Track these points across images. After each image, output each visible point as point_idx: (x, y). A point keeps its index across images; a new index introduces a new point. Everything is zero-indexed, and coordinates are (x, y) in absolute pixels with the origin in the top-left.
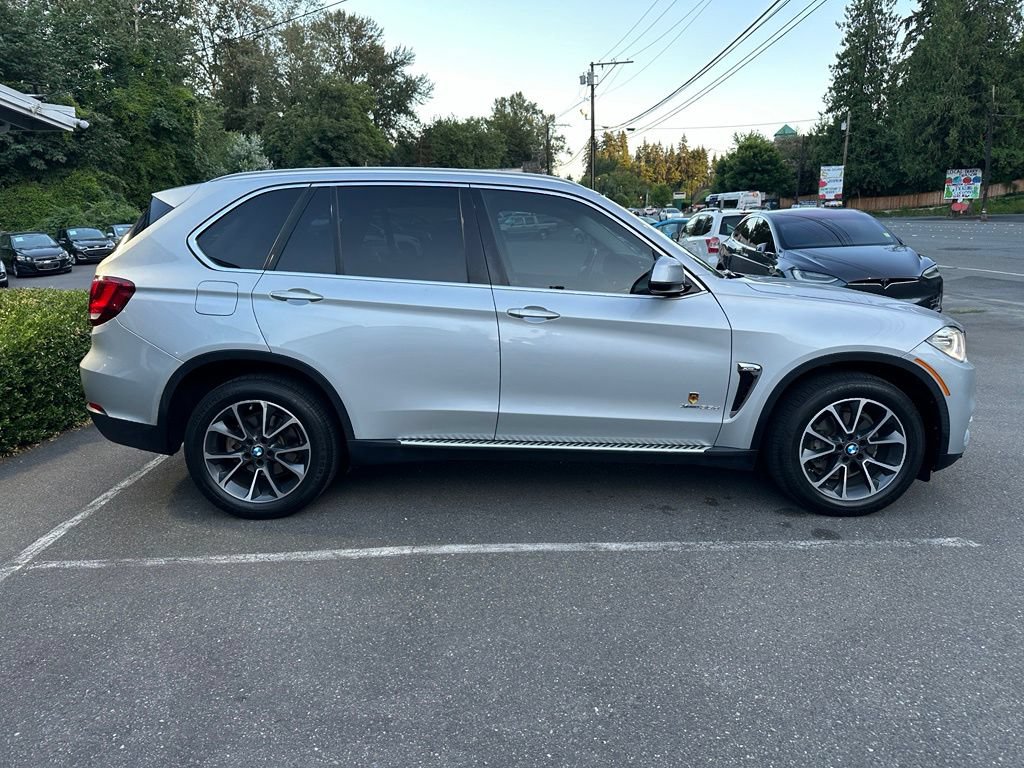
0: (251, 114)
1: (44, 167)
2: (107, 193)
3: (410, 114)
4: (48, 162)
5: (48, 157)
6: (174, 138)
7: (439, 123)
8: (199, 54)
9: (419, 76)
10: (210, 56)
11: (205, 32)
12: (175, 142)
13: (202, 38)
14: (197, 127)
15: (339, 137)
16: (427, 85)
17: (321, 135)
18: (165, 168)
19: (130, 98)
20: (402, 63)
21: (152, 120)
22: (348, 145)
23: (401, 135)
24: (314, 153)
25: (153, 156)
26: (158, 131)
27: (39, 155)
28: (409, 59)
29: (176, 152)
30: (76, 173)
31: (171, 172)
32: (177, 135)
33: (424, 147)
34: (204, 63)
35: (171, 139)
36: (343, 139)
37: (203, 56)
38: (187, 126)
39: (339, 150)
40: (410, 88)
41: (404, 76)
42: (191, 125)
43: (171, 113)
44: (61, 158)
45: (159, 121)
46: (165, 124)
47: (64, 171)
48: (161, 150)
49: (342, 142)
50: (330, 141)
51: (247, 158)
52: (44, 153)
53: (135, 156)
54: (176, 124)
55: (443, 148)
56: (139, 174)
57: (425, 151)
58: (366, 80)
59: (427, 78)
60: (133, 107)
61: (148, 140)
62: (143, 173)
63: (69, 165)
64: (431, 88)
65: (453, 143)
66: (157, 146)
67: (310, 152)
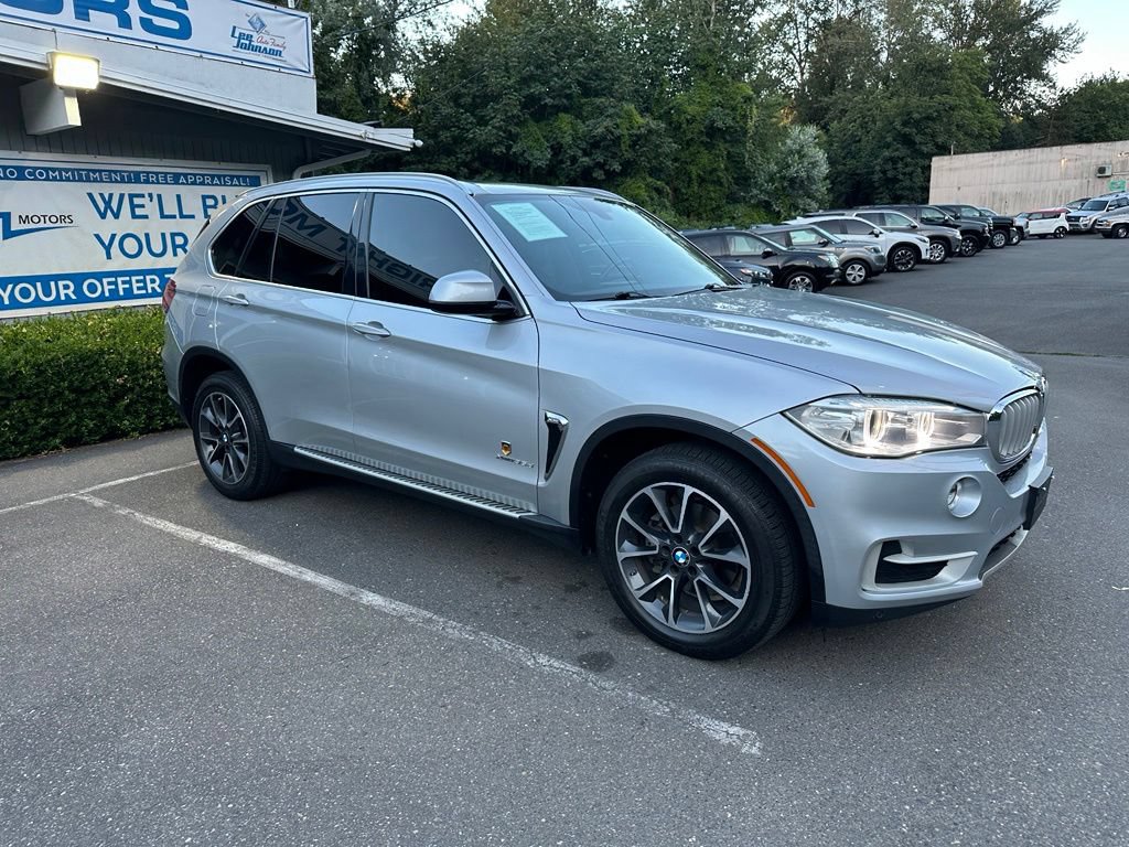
0: (835, 102)
1: (603, 177)
2: (652, 199)
3: (1044, 78)
4: (607, 173)
5: (607, 167)
6: (728, 138)
7: (1090, 84)
8: (790, 43)
9: (1065, 26)
10: (802, 43)
11: (800, 17)
12: (730, 142)
13: (796, 24)
14: (750, 123)
15: (929, 118)
16: (1074, 36)
17: (906, 118)
18: (715, 170)
19: (691, 101)
20: (1041, 13)
21: (707, 121)
22: (938, 127)
23: (1026, 106)
24: (895, 140)
25: (705, 158)
26: (713, 132)
27: (601, 166)
28: (1051, 7)
29: (729, 152)
30: (629, 181)
31: (720, 174)
32: (731, 135)
33: (1057, 119)
34: (794, 52)
35: (724, 139)
36: (933, 120)
37: (795, 44)
38: (741, 123)
39: (925, 134)
40: (1049, 45)
41: (1041, 30)
42: (746, 123)
43: (727, 111)
44: (617, 167)
45: (714, 121)
46: (719, 124)
47: (620, 179)
48: (713, 152)
49: (930, 123)
50: (917, 123)
51: (799, 152)
52: (605, 164)
53: (689, 160)
54: (730, 122)
55: (1087, 116)
56: (690, 178)
57: (1059, 123)
58: (988, 42)
59: (1077, 27)
60: (692, 109)
61: (702, 142)
62: (694, 177)
63: (624, 173)
64: (1081, 40)
65: (1103, 108)
66: (709, 146)
67: (889, 139)
